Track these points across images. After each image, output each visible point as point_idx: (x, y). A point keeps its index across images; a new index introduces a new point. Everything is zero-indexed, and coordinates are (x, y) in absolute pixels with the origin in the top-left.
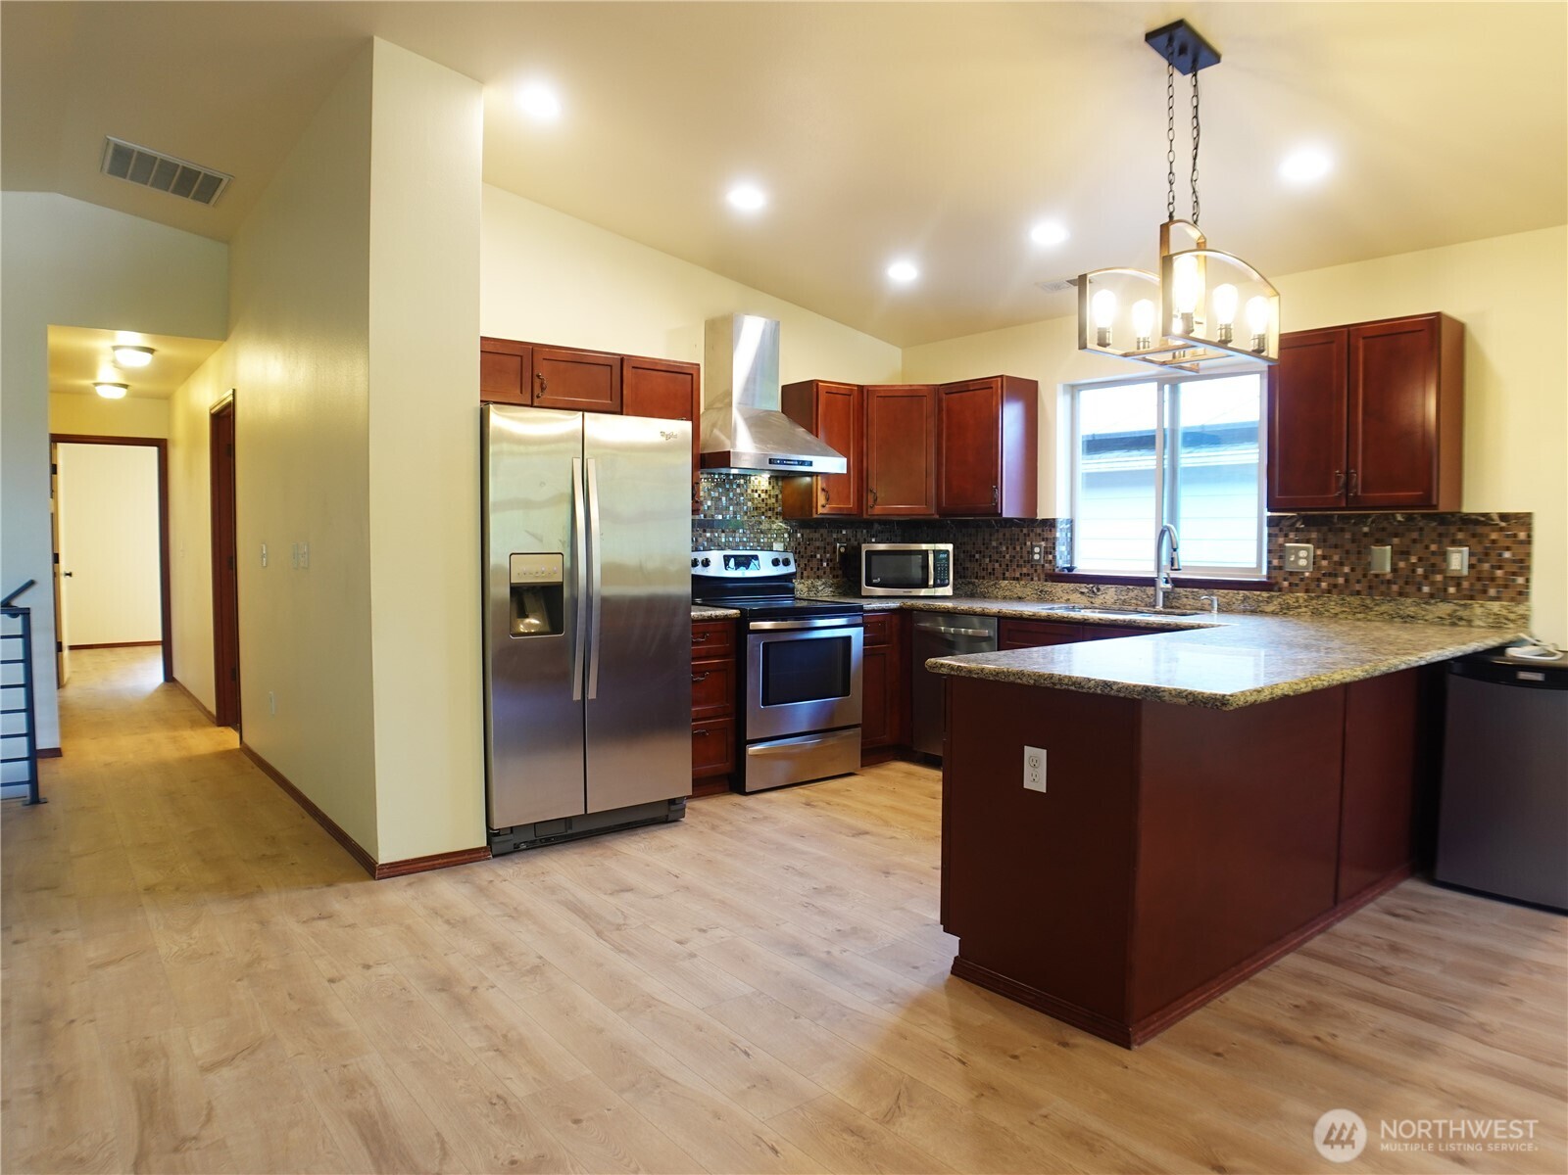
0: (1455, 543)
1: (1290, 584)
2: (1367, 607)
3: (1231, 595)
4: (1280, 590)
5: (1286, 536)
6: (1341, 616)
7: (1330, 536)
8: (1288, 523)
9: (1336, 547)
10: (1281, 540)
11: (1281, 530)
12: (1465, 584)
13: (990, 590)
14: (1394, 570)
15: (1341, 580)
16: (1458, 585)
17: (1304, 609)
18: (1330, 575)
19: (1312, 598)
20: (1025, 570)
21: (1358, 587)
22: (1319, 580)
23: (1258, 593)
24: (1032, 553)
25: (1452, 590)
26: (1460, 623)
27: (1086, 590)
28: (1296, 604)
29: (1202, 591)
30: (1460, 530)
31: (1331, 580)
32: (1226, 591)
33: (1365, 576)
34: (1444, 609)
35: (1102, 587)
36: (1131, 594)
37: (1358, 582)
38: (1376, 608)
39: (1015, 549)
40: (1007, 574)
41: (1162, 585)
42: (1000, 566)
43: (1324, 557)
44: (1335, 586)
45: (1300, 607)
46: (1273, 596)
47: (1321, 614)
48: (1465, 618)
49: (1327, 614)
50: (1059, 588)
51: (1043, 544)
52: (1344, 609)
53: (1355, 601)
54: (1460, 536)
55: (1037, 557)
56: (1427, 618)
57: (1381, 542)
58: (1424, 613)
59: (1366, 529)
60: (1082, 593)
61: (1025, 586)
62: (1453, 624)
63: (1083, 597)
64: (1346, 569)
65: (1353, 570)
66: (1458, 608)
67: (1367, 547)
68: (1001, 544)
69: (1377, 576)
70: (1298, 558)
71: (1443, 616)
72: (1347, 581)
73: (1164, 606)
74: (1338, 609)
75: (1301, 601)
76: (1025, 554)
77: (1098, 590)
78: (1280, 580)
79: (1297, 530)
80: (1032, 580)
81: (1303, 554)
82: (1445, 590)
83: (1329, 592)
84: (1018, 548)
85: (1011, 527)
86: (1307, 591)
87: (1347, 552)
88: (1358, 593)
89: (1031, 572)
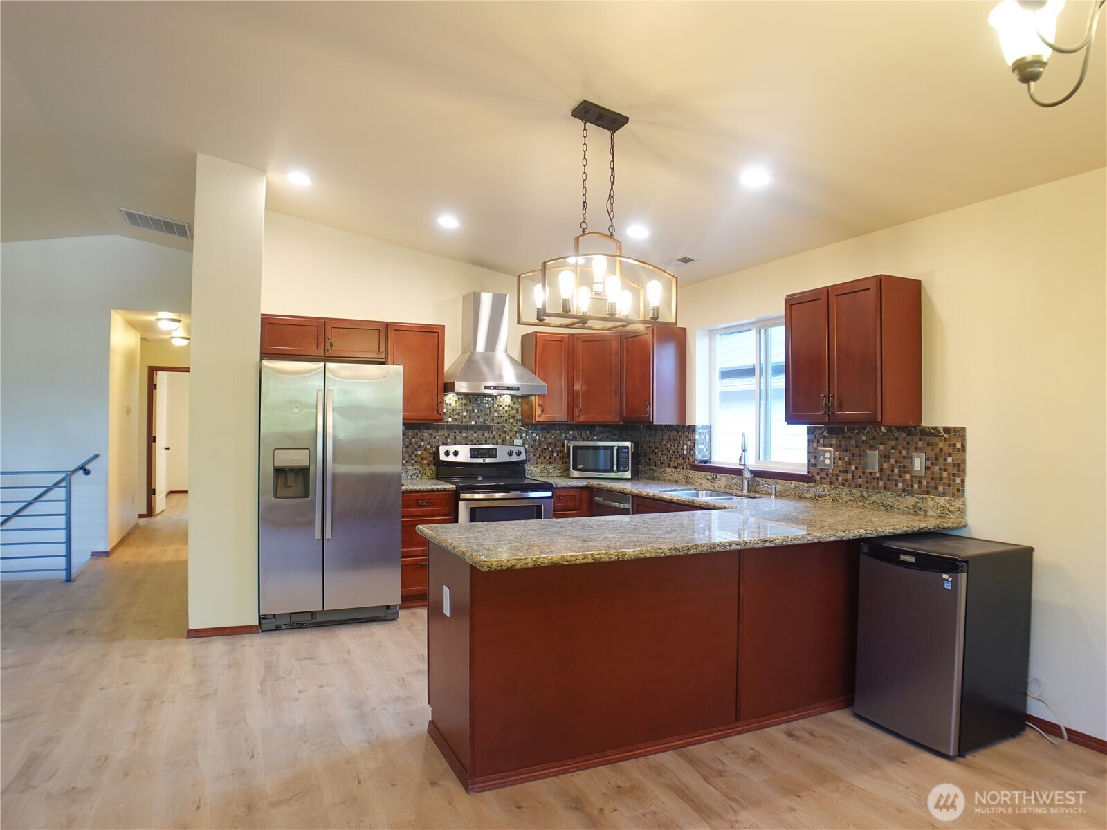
0: (917, 450)
1: (821, 478)
2: (864, 497)
3: (787, 484)
4: (815, 482)
5: (818, 441)
6: (849, 503)
7: (843, 443)
8: (819, 432)
9: (847, 450)
10: (815, 445)
11: (815, 437)
12: (924, 482)
13: (662, 474)
14: (881, 470)
15: (850, 476)
16: (920, 483)
17: (828, 497)
18: (843, 471)
19: (832, 489)
20: (679, 462)
21: (860, 481)
22: (837, 475)
23: (802, 483)
24: (683, 449)
25: (916, 486)
26: (920, 513)
27: (710, 477)
28: (823, 493)
29: (771, 481)
30: (920, 440)
31: (844, 475)
32: (784, 481)
33: (863, 473)
34: (910, 500)
35: (719, 475)
36: (734, 481)
37: (860, 477)
38: (870, 498)
39: (674, 446)
40: (671, 465)
41: (747, 475)
42: (667, 458)
43: (840, 459)
44: (846, 480)
45: (825, 495)
46: (810, 487)
47: (838, 501)
48: (923, 508)
49: (841, 501)
50: (697, 475)
51: (689, 443)
52: (851, 498)
53: (857, 492)
54: (920, 444)
55: (685, 452)
56: (899, 507)
57: (872, 448)
58: (897, 503)
59: (864, 438)
60: (708, 479)
61: (679, 473)
62: (916, 514)
63: (709, 482)
64: (853, 468)
65: (856, 468)
66: (918, 500)
67: (864, 451)
68: (668, 442)
69: (871, 473)
70: (825, 458)
71: (909, 506)
72: (853, 477)
73: (749, 491)
74: (847, 498)
75: (826, 490)
76: (680, 451)
77: (717, 477)
78: (815, 475)
79: (825, 437)
80: (683, 468)
81: (827, 455)
82: (912, 486)
83: (843, 484)
84: (676, 446)
85: (672, 431)
86: (830, 483)
87: (853, 455)
88: (860, 486)
89: (683, 463)
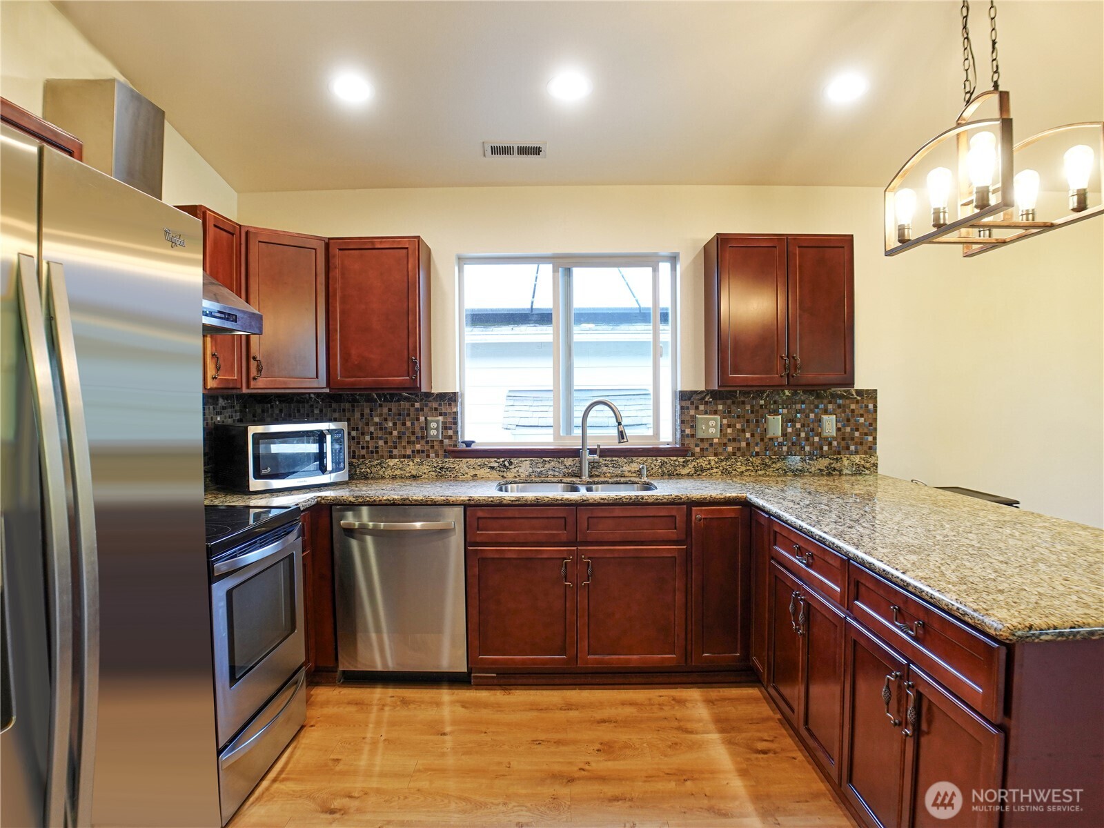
0: (826, 412)
1: (702, 450)
2: (766, 465)
3: (650, 461)
4: (693, 455)
5: (697, 408)
6: (746, 474)
7: (733, 408)
8: (698, 397)
9: (739, 417)
10: (692, 412)
11: (692, 403)
12: (835, 443)
13: (374, 470)
14: (784, 434)
15: (743, 444)
16: (830, 444)
17: (715, 470)
18: (734, 440)
19: (722, 461)
20: (418, 447)
21: (757, 449)
22: (725, 445)
23: (675, 458)
24: (426, 428)
25: (826, 448)
26: (834, 473)
27: (496, 465)
28: (708, 466)
29: (622, 459)
30: (830, 403)
31: (735, 445)
32: (645, 459)
33: (762, 440)
34: (823, 463)
35: (514, 461)
36: (547, 466)
37: (757, 445)
38: (774, 465)
39: (404, 424)
40: (395, 452)
41: (588, 457)
42: (386, 443)
43: (729, 426)
44: (739, 449)
45: (712, 468)
46: (688, 461)
47: (730, 473)
48: (837, 468)
49: (734, 472)
50: (463, 465)
51: (441, 418)
52: (748, 468)
53: (758, 461)
54: (830, 407)
55: (433, 432)
56: (810, 471)
57: (775, 413)
58: (808, 467)
59: (762, 402)
60: (492, 468)
61: (421, 464)
62: (829, 474)
63: (494, 472)
64: (748, 435)
65: (752, 435)
66: (832, 461)
67: (763, 416)
68: (386, 420)
69: (771, 439)
70: (708, 427)
71: (822, 468)
72: (748, 444)
73: (591, 476)
74: (743, 468)
75: (713, 463)
76: (417, 430)
77: (511, 463)
78: (692, 446)
79: (706, 403)
80: (428, 456)
81: (712, 423)
82: (821, 448)
83: (734, 454)
84: (409, 424)
85: (399, 401)
86: (716, 455)
87: (748, 421)
88: (757, 454)
89: (427, 447)
